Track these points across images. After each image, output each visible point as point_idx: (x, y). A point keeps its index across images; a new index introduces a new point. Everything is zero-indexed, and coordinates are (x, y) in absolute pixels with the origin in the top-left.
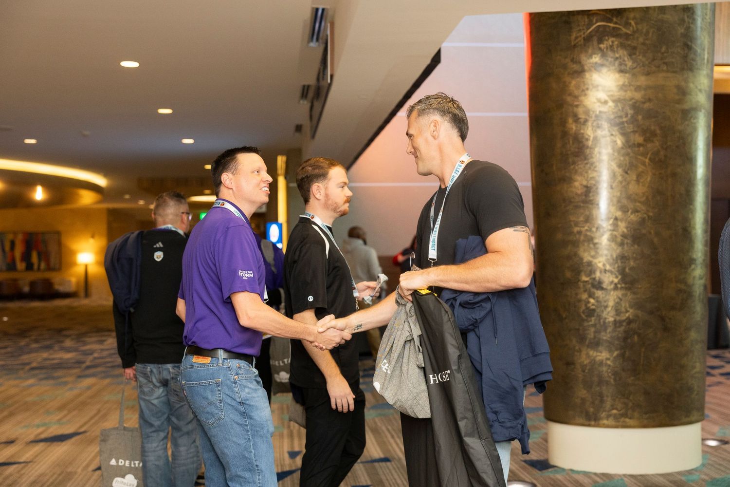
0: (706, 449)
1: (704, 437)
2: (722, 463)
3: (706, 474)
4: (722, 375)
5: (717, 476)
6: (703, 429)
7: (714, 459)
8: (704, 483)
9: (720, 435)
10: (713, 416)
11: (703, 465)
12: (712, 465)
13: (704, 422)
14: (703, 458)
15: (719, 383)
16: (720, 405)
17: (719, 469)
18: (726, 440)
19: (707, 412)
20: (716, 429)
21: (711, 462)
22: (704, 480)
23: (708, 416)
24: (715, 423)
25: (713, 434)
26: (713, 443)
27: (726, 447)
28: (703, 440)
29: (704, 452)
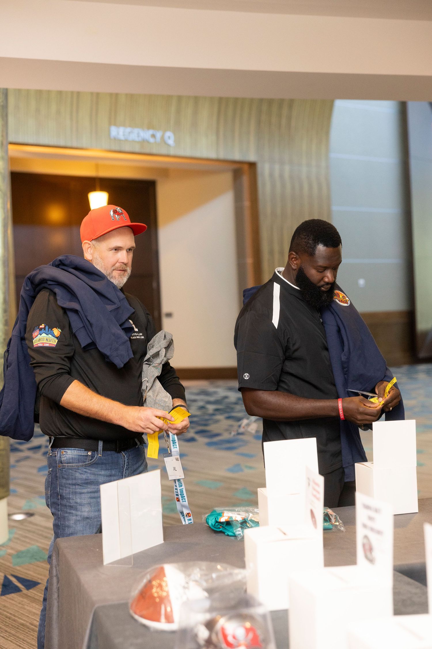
0: (13, 524)
1: (11, 513)
2: (27, 535)
3: (12, 548)
4: (30, 449)
5: (23, 549)
6: (9, 504)
7: (20, 532)
8: (10, 557)
9: (26, 508)
10: (21, 490)
11: (10, 540)
12: (18, 539)
13: (10, 498)
14: (10, 532)
15: (27, 458)
16: (26, 479)
17: (24, 541)
18: (31, 512)
19: (12, 487)
20: (23, 503)
21: (17, 536)
22: (10, 555)
23: (14, 491)
24: (22, 497)
25: (20, 508)
26: (19, 517)
27: (32, 519)
28: (9, 515)
29: (10, 527)
